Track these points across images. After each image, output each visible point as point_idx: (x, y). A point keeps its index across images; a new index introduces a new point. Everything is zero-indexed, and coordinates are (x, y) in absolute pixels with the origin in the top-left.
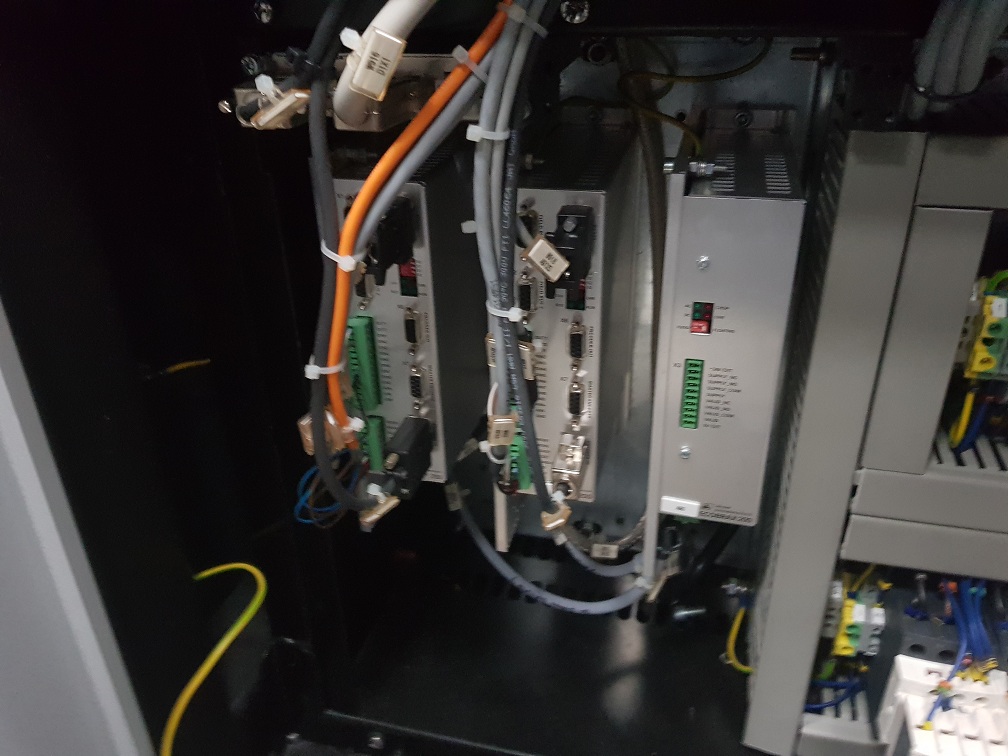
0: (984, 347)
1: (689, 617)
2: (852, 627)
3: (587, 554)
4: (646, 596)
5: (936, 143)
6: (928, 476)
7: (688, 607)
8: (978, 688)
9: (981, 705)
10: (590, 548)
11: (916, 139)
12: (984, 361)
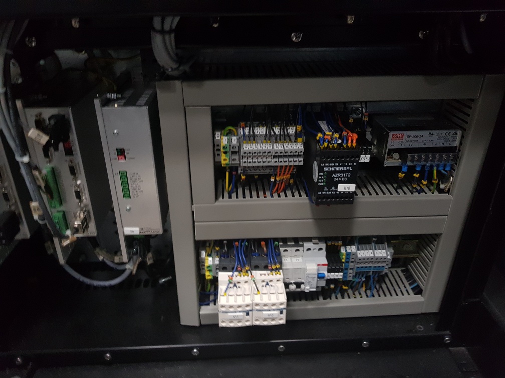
0: (225, 155)
1: (165, 282)
2: (209, 267)
3: (113, 262)
4: (132, 272)
5: (185, 84)
6: (217, 203)
7: (164, 278)
8: (246, 278)
9: (246, 284)
10: (114, 260)
11: (178, 83)
12: (224, 160)
